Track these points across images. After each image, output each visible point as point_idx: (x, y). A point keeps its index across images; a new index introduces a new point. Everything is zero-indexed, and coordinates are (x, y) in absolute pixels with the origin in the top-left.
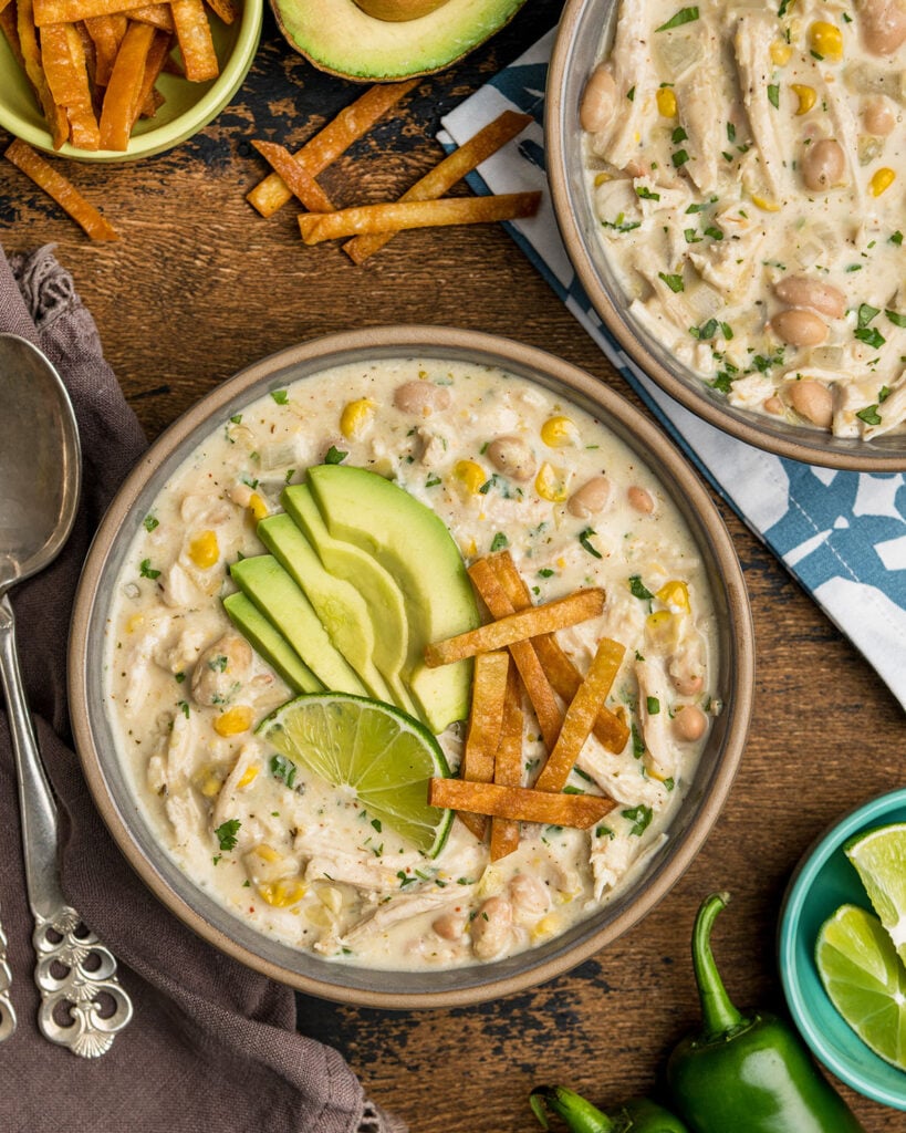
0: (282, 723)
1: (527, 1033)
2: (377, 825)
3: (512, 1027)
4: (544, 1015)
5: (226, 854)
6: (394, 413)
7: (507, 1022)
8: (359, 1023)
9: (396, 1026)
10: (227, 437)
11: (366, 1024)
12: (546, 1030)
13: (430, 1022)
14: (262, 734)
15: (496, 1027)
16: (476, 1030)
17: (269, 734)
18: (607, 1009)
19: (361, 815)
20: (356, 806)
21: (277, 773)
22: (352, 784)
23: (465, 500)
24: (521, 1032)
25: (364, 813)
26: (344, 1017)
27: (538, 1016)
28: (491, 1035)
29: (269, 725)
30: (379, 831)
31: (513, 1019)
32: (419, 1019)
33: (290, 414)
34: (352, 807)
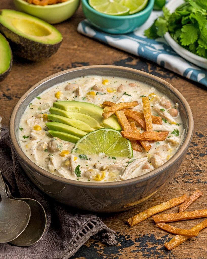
0: (77, 148)
1: (156, 256)
2: (114, 158)
3: (151, 254)
4: (161, 251)
5: (79, 177)
6: (67, 91)
7: (150, 253)
8: (103, 255)
9: (115, 255)
10: (30, 108)
11: (105, 255)
12: (162, 255)
13: (126, 254)
14: (73, 152)
15: (146, 255)
16: (140, 255)
17: (75, 152)
18: (180, 249)
19: (109, 158)
20: (106, 157)
21: (82, 158)
22: (102, 152)
23: (93, 98)
24: (154, 255)
25: (109, 157)
26: (99, 254)
27: (159, 251)
28: (145, 256)
29: (74, 150)
30: (115, 159)
31: (151, 252)
32: (122, 253)
33: (43, 100)
34: (105, 157)
